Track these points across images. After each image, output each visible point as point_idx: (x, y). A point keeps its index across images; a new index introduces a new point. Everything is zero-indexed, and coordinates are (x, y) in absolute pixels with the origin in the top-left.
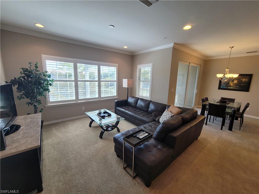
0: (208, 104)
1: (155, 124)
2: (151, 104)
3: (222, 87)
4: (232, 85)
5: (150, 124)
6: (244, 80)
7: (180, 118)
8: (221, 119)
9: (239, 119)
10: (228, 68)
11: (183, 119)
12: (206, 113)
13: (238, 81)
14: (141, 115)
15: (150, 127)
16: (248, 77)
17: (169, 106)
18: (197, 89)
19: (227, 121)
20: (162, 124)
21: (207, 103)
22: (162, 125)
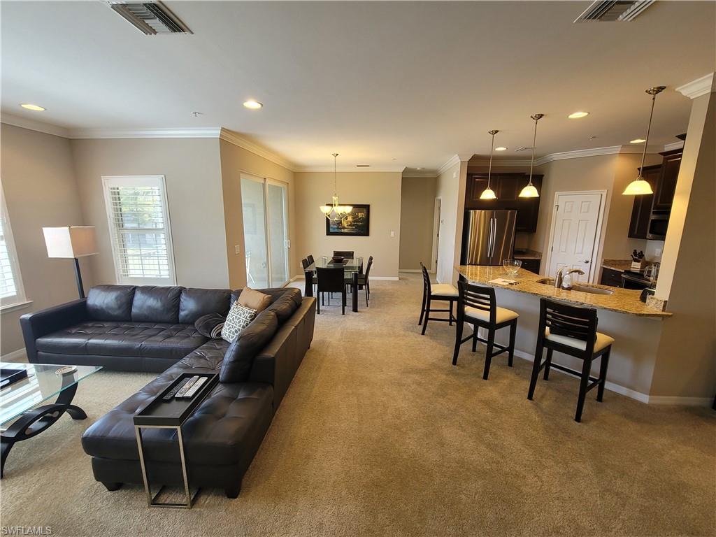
0: (315, 269)
1: (211, 348)
2: (183, 297)
3: (331, 230)
4: (346, 226)
5: (198, 352)
6: (360, 215)
7: (273, 313)
8: (340, 294)
9: (364, 287)
10: (335, 195)
11: (278, 315)
12: (315, 287)
13: (353, 218)
14: (158, 338)
15: (202, 361)
16: (365, 210)
17: (238, 293)
18: (289, 239)
19: (349, 296)
20: (238, 340)
21: (312, 268)
22: (238, 344)
